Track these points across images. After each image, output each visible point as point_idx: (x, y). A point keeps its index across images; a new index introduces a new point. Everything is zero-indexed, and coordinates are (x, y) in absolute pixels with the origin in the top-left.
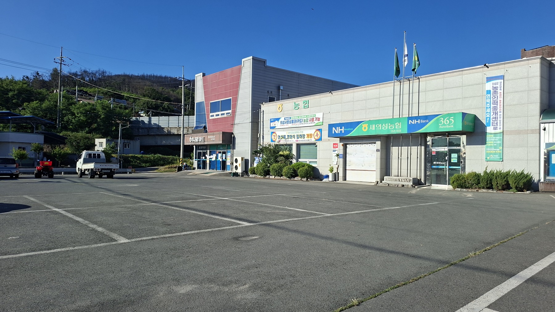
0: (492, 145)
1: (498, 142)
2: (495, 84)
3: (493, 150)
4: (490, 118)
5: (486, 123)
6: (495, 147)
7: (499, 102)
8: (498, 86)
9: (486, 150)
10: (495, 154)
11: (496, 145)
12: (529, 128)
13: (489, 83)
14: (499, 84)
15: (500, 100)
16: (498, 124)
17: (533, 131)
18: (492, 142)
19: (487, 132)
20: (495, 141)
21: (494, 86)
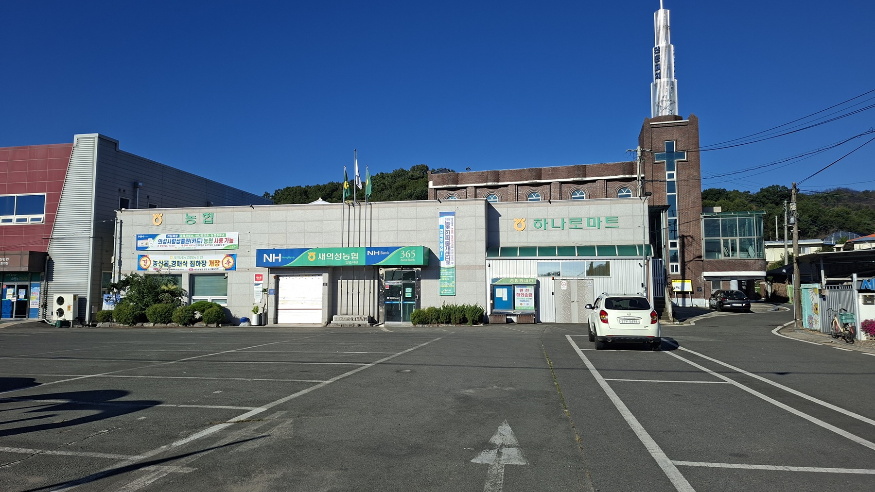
0: (446, 279)
1: (451, 277)
2: (448, 219)
3: (446, 285)
4: (443, 252)
5: (440, 257)
6: (449, 282)
7: (451, 238)
8: (450, 221)
9: (440, 285)
10: (449, 288)
11: (449, 279)
12: (478, 264)
13: (441, 218)
14: (451, 220)
15: (452, 236)
16: (451, 259)
17: (480, 267)
18: (446, 277)
19: (441, 266)
20: (448, 275)
21: (447, 221)
